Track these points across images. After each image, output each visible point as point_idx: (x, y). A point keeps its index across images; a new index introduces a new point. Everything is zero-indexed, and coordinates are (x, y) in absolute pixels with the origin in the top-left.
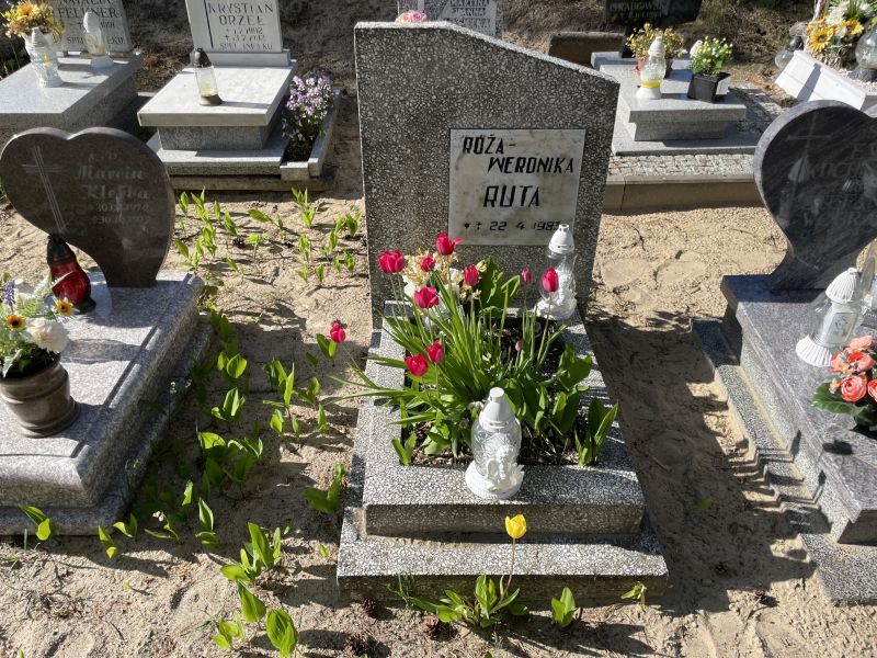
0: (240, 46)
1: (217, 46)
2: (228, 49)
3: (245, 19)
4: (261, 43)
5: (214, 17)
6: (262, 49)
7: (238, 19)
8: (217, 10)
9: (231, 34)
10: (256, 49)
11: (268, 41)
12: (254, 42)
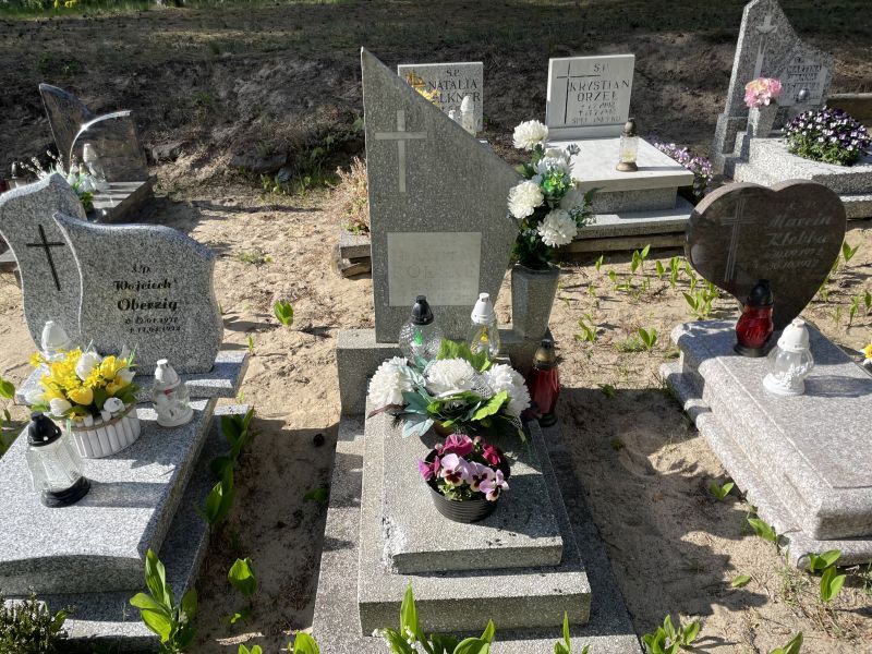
0: (590, 120)
1: (570, 121)
2: (579, 123)
3: (602, 95)
4: (610, 116)
5: (573, 95)
6: (610, 121)
7: (594, 96)
8: (577, 89)
9: (585, 109)
10: (605, 121)
11: (617, 114)
12: (605, 115)
